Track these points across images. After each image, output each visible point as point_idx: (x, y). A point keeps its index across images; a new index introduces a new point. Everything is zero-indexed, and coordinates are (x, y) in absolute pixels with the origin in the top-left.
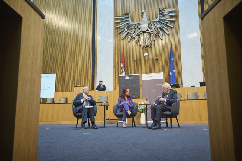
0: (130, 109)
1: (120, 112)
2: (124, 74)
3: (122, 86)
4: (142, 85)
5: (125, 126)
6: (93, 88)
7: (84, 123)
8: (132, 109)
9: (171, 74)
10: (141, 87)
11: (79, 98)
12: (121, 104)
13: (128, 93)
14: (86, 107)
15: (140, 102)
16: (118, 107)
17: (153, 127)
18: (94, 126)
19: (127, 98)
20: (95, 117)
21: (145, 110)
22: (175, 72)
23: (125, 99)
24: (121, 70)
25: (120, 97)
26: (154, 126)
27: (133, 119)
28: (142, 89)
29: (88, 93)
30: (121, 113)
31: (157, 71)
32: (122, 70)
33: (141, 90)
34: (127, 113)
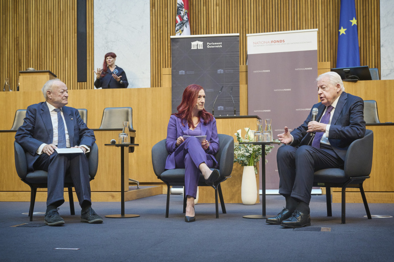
0: (208, 158)
1: (177, 167)
2: (186, 33)
3: (182, 72)
4: (247, 72)
5: (193, 216)
6: (82, 76)
7: (55, 204)
8: (215, 155)
9: (342, 31)
10: (242, 76)
11: (35, 119)
12: (178, 142)
13: (200, 102)
14: (60, 151)
15: (239, 131)
16: (169, 151)
17: (285, 222)
18: (90, 215)
19: (199, 120)
20: (91, 182)
21: (256, 157)
22: (356, 27)
23: (191, 123)
24: (178, 18)
25: (174, 116)
26: (286, 217)
27: (219, 191)
28: (247, 83)
29: (64, 102)
30: (179, 172)
31: (297, 25)
32: (181, 18)
33: (243, 88)
34: (198, 171)
